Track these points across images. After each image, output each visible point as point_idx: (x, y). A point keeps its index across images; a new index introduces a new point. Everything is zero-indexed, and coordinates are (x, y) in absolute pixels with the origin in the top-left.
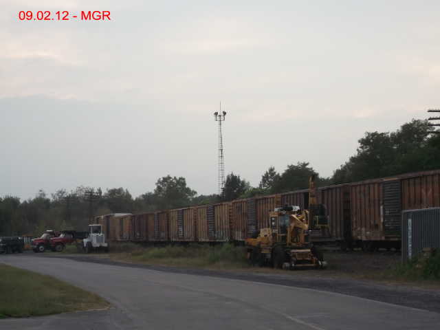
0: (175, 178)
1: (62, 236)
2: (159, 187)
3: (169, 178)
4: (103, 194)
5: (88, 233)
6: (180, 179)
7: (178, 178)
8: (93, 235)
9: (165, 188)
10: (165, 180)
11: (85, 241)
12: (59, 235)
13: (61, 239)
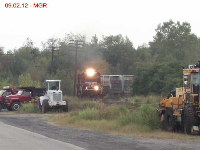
0: (178, 23)
1: (20, 93)
2: (159, 34)
3: (171, 23)
4: (98, 42)
5: (45, 90)
6: (184, 24)
7: (181, 24)
8: (50, 92)
9: (166, 35)
10: (166, 25)
11: (42, 98)
12: (17, 92)
13: (18, 96)
